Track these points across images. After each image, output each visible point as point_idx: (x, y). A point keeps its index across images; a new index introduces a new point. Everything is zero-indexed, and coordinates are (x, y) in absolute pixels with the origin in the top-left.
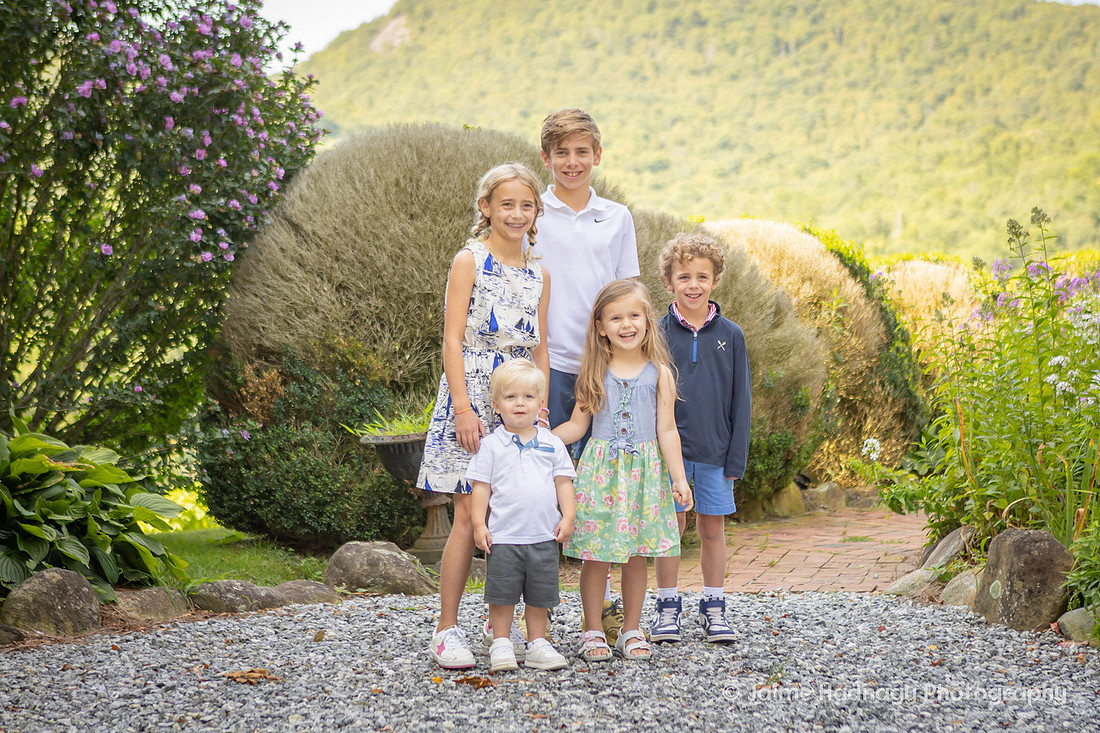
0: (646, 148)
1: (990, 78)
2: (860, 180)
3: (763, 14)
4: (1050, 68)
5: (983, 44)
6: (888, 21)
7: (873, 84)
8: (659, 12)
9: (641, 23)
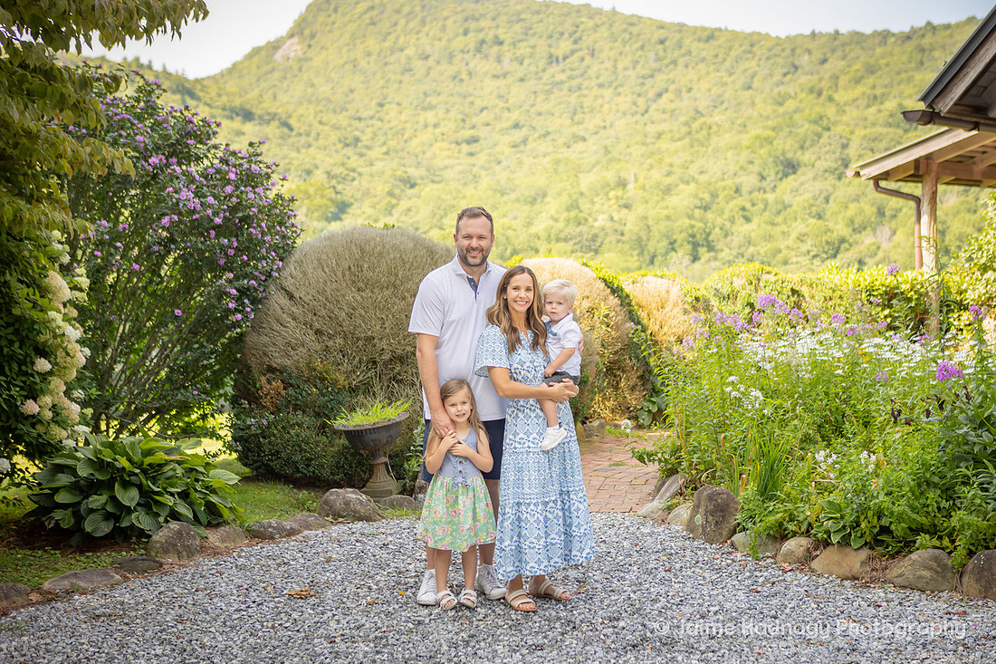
0: (464, 128)
1: (691, 81)
2: (607, 151)
3: (541, 37)
4: (730, 75)
5: (687, 58)
6: (624, 43)
7: (614, 85)
8: (470, 35)
9: (459, 43)
